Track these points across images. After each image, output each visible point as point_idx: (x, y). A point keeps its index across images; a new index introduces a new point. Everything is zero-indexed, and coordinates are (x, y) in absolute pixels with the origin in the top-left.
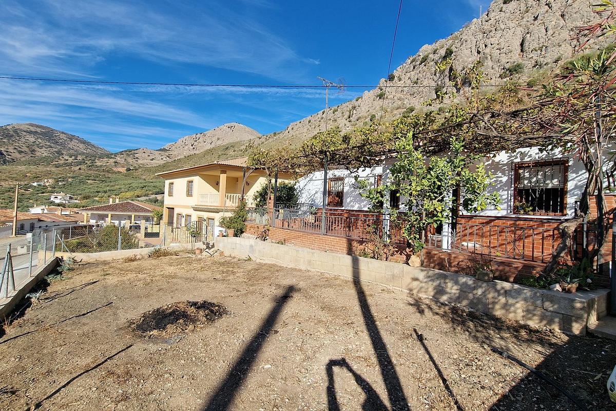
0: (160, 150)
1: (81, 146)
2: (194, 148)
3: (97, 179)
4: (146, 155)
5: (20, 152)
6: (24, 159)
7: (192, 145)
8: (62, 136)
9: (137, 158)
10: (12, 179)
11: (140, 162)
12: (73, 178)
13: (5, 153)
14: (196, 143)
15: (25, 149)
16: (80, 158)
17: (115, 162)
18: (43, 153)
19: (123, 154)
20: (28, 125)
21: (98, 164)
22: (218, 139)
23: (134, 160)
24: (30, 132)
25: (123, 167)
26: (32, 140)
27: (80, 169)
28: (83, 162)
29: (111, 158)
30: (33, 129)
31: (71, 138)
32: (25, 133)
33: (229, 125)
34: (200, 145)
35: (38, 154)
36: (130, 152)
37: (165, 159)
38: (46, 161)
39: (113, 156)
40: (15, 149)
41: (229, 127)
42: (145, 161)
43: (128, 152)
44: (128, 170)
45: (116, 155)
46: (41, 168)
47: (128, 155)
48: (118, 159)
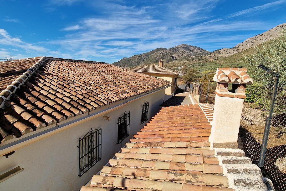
0: (234, 48)
1: (198, 51)
2: (253, 44)
3: (200, 65)
4: (225, 51)
5: (178, 56)
6: (179, 58)
7: (252, 43)
8: (192, 48)
9: (221, 53)
10: (174, 66)
11: (222, 55)
12: (191, 65)
13: (174, 57)
14: (255, 41)
15: (180, 54)
16: (197, 56)
17: (210, 57)
18: (185, 55)
19: (214, 52)
20: (181, 45)
21: (203, 58)
22: (271, 36)
23: (219, 55)
24: (182, 48)
25: (213, 58)
26: (182, 51)
27: (195, 61)
28: (198, 58)
29: (209, 55)
30: (183, 46)
31: (195, 48)
32: (180, 48)
33: (281, 25)
34: (257, 42)
35: (183, 56)
36: (218, 51)
37: (235, 52)
38: (186, 58)
39: (210, 54)
40: (177, 55)
41: (281, 27)
42: (224, 54)
43: (217, 51)
44: (215, 60)
45: (211, 53)
46: (183, 61)
47: (217, 52)
48: (212, 55)
